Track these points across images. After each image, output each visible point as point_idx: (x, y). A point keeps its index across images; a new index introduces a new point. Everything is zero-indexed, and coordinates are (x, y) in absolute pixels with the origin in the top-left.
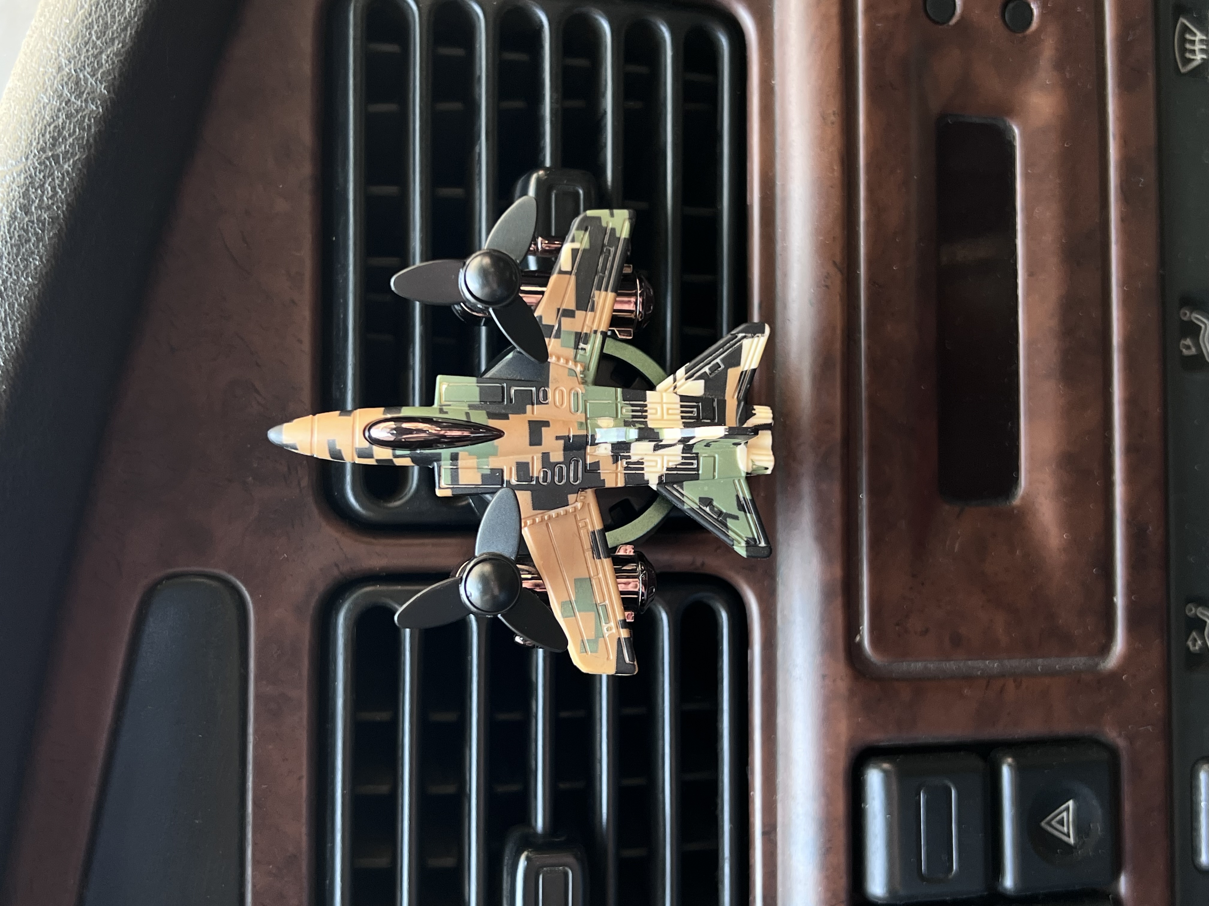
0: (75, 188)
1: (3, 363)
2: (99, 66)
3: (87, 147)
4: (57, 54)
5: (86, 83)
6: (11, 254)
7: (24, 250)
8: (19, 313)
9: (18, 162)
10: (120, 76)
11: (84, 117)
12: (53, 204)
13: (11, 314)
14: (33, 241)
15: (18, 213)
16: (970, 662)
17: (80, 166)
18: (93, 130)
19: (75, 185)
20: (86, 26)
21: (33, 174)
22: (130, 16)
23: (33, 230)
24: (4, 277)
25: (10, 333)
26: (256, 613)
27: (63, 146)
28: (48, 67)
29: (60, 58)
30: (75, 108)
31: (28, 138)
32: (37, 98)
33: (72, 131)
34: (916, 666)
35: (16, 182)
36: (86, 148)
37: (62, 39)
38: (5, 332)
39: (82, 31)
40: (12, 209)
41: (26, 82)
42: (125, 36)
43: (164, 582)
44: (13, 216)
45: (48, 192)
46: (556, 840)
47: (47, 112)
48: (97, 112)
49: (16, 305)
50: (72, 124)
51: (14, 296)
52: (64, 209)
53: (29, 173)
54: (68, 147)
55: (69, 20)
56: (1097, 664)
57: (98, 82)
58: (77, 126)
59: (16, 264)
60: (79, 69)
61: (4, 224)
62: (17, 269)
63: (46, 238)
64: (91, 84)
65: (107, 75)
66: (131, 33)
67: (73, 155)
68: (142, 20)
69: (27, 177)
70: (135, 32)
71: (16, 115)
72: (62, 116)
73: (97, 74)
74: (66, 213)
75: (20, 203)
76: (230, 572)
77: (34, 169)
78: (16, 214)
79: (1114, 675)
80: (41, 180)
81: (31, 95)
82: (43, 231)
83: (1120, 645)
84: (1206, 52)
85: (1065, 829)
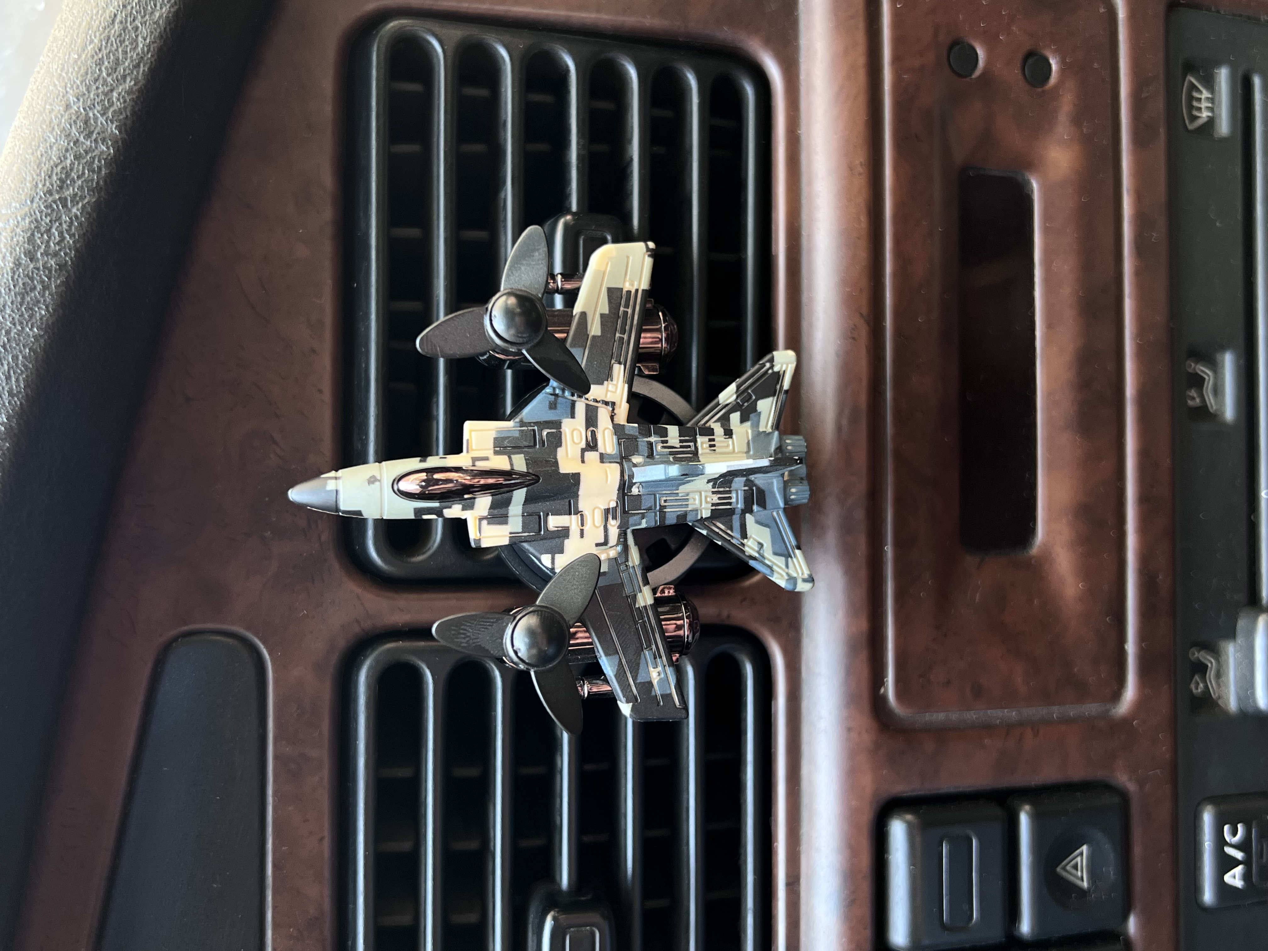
0: (84, 234)
1: (6, 419)
2: (110, 104)
3: (97, 190)
4: (64, 91)
5: (96, 122)
6: (15, 302)
7: (29, 299)
8: (23, 366)
9: (24, 204)
10: (132, 115)
11: (94, 158)
12: (60, 250)
13: (15, 367)
14: (39, 290)
15: (22, 259)
16: (989, 711)
17: (89, 210)
18: (103, 173)
19: (85, 231)
20: (96, 61)
21: (39, 218)
22: (143, 52)
23: (38, 278)
24: (8, 328)
25: (14, 387)
26: (275, 672)
27: (71, 189)
28: (55, 104)
29: (68, 95)
30: (84, 149)
31: (33, 179)
32: (43, 137)
33: (80, 173)
34: (938, 717)
35: (21, 226)
36: (95, 190)
37: (70, 75)
38: (8, 386)
39: (91, 67)
40: (16, 254)
41: (31, 120)
42: (138, 73)
43: (180, 640)
44: (17, 263)
45: (55, 237)
46: (583, 898)
47: (54, 153)
48: (107, 154)
49: (20, 358)
50: (81, 165)
51: (18, 348)
52: (73, 256)
53: (34, 217)
54: (76, 190)
55: (78, 55)
56: (1108, 710)
57: (109, 122)
58: (86, 168)
59: (20, 313)
60: (88, 107)
61: (7, 271)
62: (21, 319)
63: (53, 286)
64: (101, 123)
65: (119, 114)
66: (144, 70)
67: (82, 198)
68: (156, 57)
69: (32, 222)
70: (148, 69)
71: (21, 155)
72: (70, 157)
73: (108, 112)
74: (74, 259)
75: (24, 249)
76: (248, 629)
77: (39, 212)
78: (20, 261)
79: (1125, 723)
80: (47, 224)
81: (37, 135)
82: (49, 279)
83: (1130, 692)
84: (1211, 109)
85: (1079, 873)
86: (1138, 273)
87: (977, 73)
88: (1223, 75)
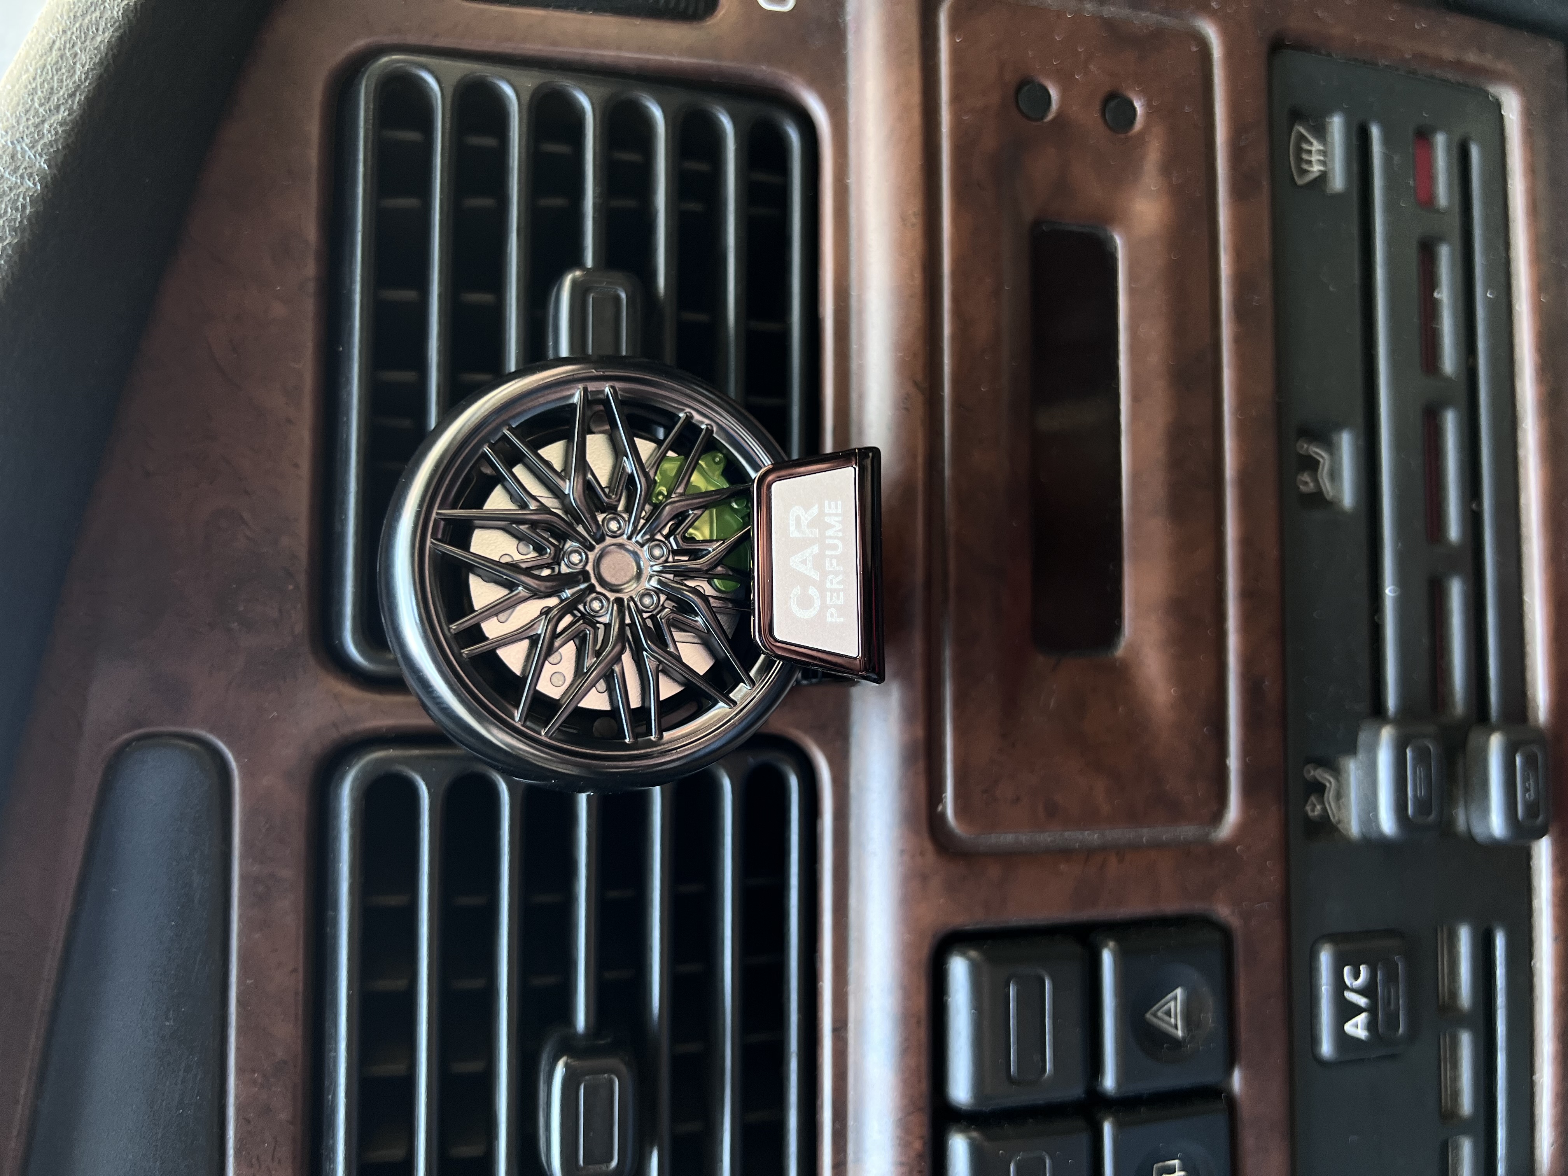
3: (20, 230)
5: (23, 157)
10: (63, 148)
11: (18, 196)
18: (28, 211)
20: (29, 91)
22: (80, 80)
26: (242, 780)
30: (8, 185)
33: (3, 211)
39: (23, 98)
43: (134, 744)
46: (601, 1043)
48: (33, 190)
50: (4, 203)
55: (12, 86)
56: (1208, 835)
57: (38, 155)
58: (10, 206)
60: (17, 140)
64: (29, 157)
65: (49, 147)
68: (95, 85)
70: (85, 98)
73: (38, 145)
76: (211, 731)
79: (1227, 848)
83: (1233, 813)
84: (1323, 163)
85: (1173, 1021)
86: (1238, 340)
87: (1050, 117)
88: (1336, 124)
